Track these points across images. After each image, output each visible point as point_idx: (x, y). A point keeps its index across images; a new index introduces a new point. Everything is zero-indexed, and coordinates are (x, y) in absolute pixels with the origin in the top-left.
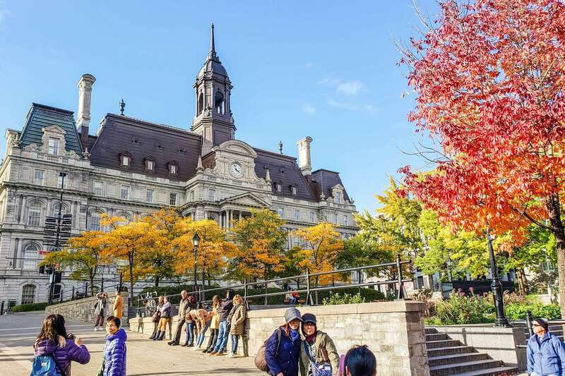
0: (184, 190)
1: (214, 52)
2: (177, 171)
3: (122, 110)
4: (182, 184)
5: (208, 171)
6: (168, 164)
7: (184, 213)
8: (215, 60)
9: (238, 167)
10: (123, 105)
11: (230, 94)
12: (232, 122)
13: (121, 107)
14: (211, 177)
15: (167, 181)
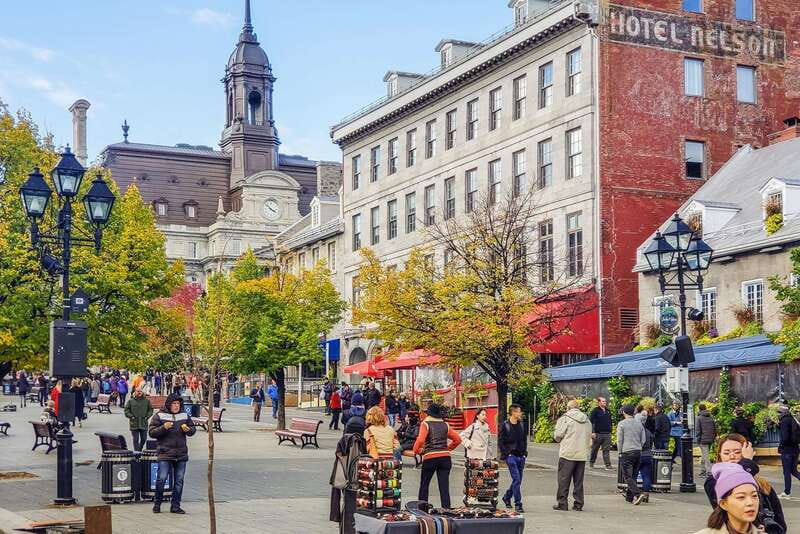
0: (206, 237)
1: (249, 29)
2: (197, 213)
3: (126, 135)
4: (203, 230)
5: (231, 215)
6: (185, 205)
7: (206, 268)
8: (249, 40)
9: (273, 205)
10: (126, 129)
11: (271, 91)
12: (272, 135)
13: (123, 132)
14: (236, 223)
15: (184, 228)
